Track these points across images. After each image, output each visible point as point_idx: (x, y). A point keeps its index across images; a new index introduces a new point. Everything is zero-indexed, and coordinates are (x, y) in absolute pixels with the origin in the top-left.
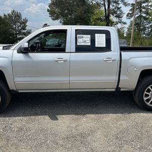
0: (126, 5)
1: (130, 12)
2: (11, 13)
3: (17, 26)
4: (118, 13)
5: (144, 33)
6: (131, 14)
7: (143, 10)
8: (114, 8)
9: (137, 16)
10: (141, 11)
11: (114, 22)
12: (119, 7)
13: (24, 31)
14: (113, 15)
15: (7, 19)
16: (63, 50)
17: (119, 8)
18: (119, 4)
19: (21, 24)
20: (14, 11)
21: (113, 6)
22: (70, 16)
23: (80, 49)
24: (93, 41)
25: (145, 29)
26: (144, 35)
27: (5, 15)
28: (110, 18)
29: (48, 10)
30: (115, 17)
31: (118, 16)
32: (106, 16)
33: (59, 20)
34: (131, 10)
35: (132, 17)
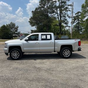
0: (70, 18)
2: (10, 24)
3: (13, 30)
5: (81, 32)
6: (73, 22)
7: (80, 19)
8: (63, 19)
10: (78, 20)
11: (64, 26)
12: (66, 18)
13: (16, 32)
15: (8, 26)
16: (38, 40)
18: (66, 17)
19: (15, 29)
20: (11, 23)
21: (63, 18)
22: (40, 24)
23: (42, 39)
24: (46, 37)
25: (81, 29)
26: (81, 33)
27: (7, 25)
28: (62, 24)
29: (29, 22)
30: (64, 24)
31: (66, 23)
33: (35, 26)
35: (74, 23)
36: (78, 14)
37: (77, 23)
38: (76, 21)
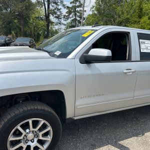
1: (67, 15)
4: (58, 13)
6: (67, 16)
7: (78, 14)
9: (72, 18)
10: (75, 15)
12: (59, 8)
14: (53, 15)
17: (59, 10)
31: (58, 17)
32: (46, 16)
34: (67, 13)
35: (68, 19)
36: (76, 4)
37: (73, 20)
38: (71, 16)
